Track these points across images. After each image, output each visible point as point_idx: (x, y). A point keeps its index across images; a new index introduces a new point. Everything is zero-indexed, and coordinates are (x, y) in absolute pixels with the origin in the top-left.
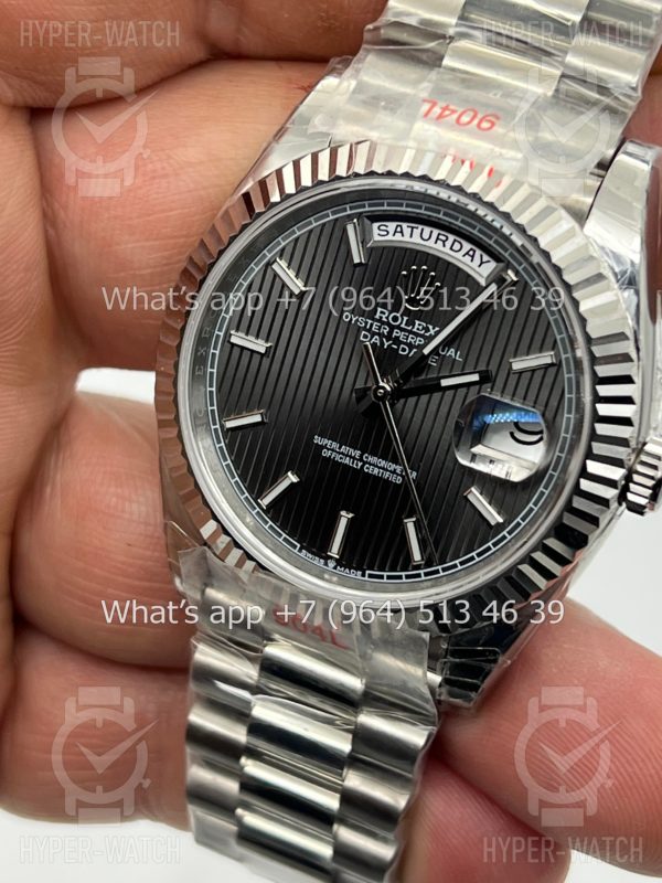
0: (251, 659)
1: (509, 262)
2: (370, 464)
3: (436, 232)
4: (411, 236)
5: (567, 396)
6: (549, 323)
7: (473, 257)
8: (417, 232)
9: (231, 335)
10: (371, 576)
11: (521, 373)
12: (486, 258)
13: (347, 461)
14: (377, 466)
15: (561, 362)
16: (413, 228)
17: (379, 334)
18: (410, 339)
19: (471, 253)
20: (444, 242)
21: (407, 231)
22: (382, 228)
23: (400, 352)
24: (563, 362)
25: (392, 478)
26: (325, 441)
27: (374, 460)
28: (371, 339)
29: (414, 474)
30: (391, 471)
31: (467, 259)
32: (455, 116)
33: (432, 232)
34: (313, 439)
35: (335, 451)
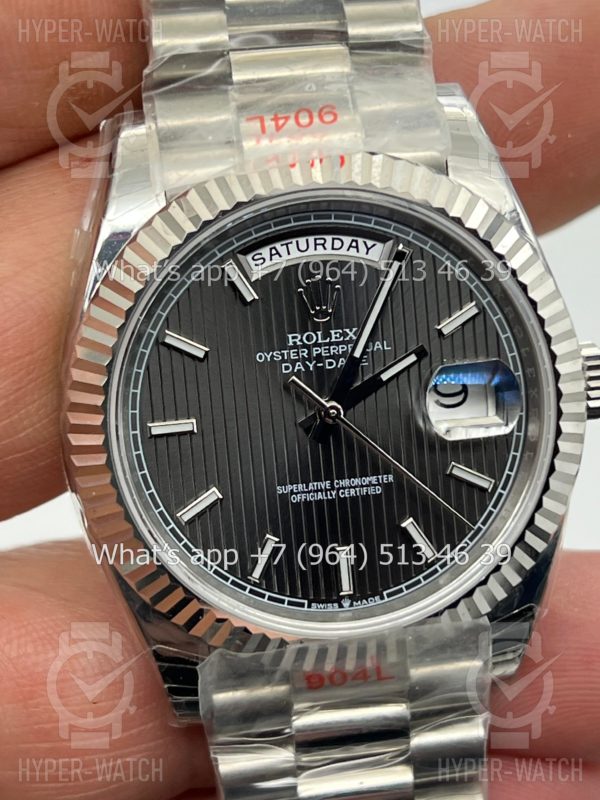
0: (282, 744)
1: (397, 237)
2: (344, 488)
3: (311, 239)
4: (289, 253)
5: (503, 337)
7: (357, 247)
8: (292, 247)
9: (150, 428)
10: (389, 595)
11: (452, 335)
12: (370, 243)
13: (320, 496)
15: (484, 308)
16: (287, 245)
17: (298, 360)
18: (332, 351)
19: (354, 244)
20: (323, 245)
21: (282, 249)
22: (256, 257)
23: (328, 367)
24: (486, 307)
25: (371, 491)
26: (289, 488)
27: (345, 482)
28: (294, 368)
29: (391, 477)
30: (367, 486)
31: (353, 252)
32: (292, 122)
33: (307, 241)
34: (276, 490)
35: (303, 492)
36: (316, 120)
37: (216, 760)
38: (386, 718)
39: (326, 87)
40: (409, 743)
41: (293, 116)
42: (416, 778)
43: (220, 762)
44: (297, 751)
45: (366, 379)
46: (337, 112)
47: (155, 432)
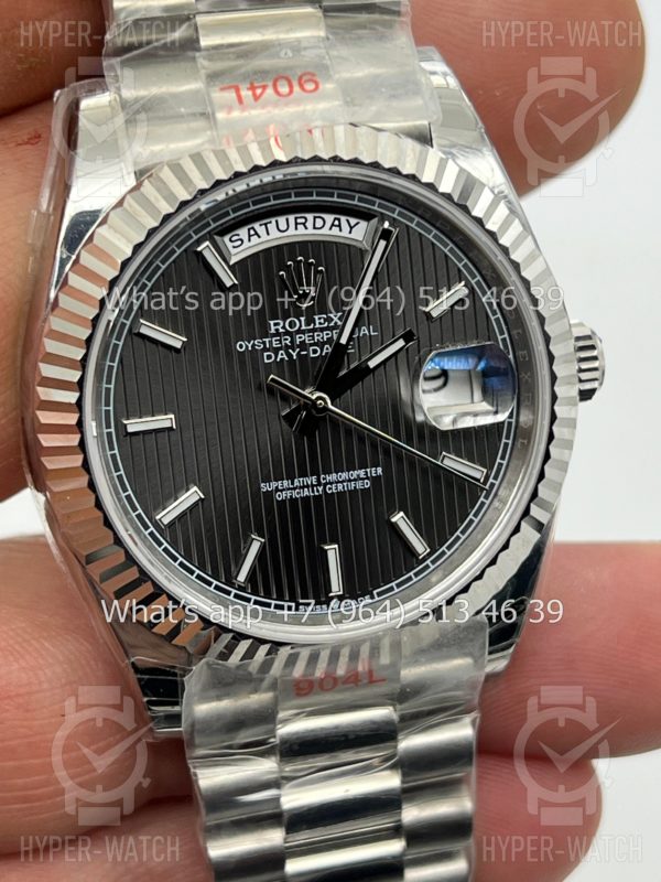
0: (265, 754)
1: (382, 214)
2: (331, 483)
3: (291, 218)
4: (268, 234)
5: (493, 319)
6: (446, 256)
7: (339, 226)
8: (272, 227)
9: (125, 425)
10: (379, 594)
11: (440, 318)
12: (353, 221)
13: (306, 492)
14: (339, 482)
15: (473, 288)
16: (266, 224)
17: (280, 349)
18: (316, 338)
19: (337, 222)
20: (304, 224)
21: (261, 230)
22: (234, 239)
23: (312, 355)
24: (475, 286)
25: (359, 485)
26: (274, 485)
27: (333, 477)
28: (276, 357)
29: (380, 470)
30: (355, 480)
31: (335, 231)
32: (270, 91)
33: (287, 220)
34: (260, 488)
35: (289, 489)
36: (296, 88)
37: (196, 775)
38: (373, 722)
39: (303, 53)
40: (396, 747)
41: (270, 84)
42: (403, 782)
43: (200, 776)
44: (281, 761)
45: (352, 366)
46: (318, 80)
47: (131, 429)
